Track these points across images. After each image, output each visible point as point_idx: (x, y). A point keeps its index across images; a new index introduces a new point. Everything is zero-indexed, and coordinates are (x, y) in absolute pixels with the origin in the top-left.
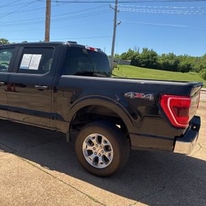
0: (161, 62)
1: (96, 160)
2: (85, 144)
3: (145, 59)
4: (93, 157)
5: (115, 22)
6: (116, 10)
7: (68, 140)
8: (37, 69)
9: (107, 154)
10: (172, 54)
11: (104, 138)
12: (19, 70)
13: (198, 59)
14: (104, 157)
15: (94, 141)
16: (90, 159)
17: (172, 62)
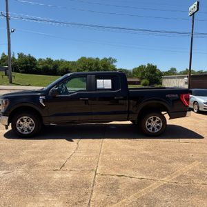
0: (41, 67)
5: (8, 30)
8: (111, 88)
10: (50, 59)
13: (73, 63)
17: (51, 67)
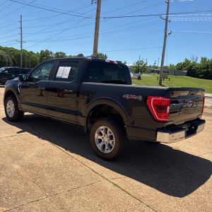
1: (104, 146)
2: (96, 135)
3: (204, 69)
4: (102, 144)
6: (166, 20)
7: (85, 131)
8: (67, 77)
9: (111, 142)
11: (109, 130)
12: (56, 79)
14: (109, 144)
15: (102, 132)
16: (99, 146)
